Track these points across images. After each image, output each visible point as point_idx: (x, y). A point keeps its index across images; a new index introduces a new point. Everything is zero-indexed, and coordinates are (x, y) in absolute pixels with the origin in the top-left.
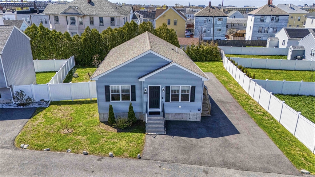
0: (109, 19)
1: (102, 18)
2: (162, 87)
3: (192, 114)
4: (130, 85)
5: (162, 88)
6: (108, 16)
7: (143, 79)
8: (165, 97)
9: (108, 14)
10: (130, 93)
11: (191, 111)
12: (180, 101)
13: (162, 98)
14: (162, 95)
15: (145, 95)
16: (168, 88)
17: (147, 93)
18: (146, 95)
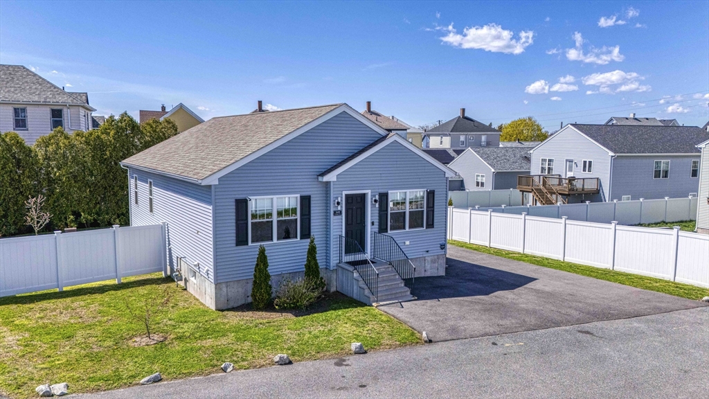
0: (46, 113)
1: (24, 110)
2: (373, 196)
3: (429, 259)
4: (298, 196)
5: (372, 199)
6: (45, 104)
7: (331, 177)
8: (378, 221)
9: (42, 100)
10: (298, 217)
11: (427, 251)
12: (407, 229)
13: (373, 224)
14: (371, 214)
15: (336, 217)
16: (384, 198)
17: (341, 213)
18: (339, 217)
